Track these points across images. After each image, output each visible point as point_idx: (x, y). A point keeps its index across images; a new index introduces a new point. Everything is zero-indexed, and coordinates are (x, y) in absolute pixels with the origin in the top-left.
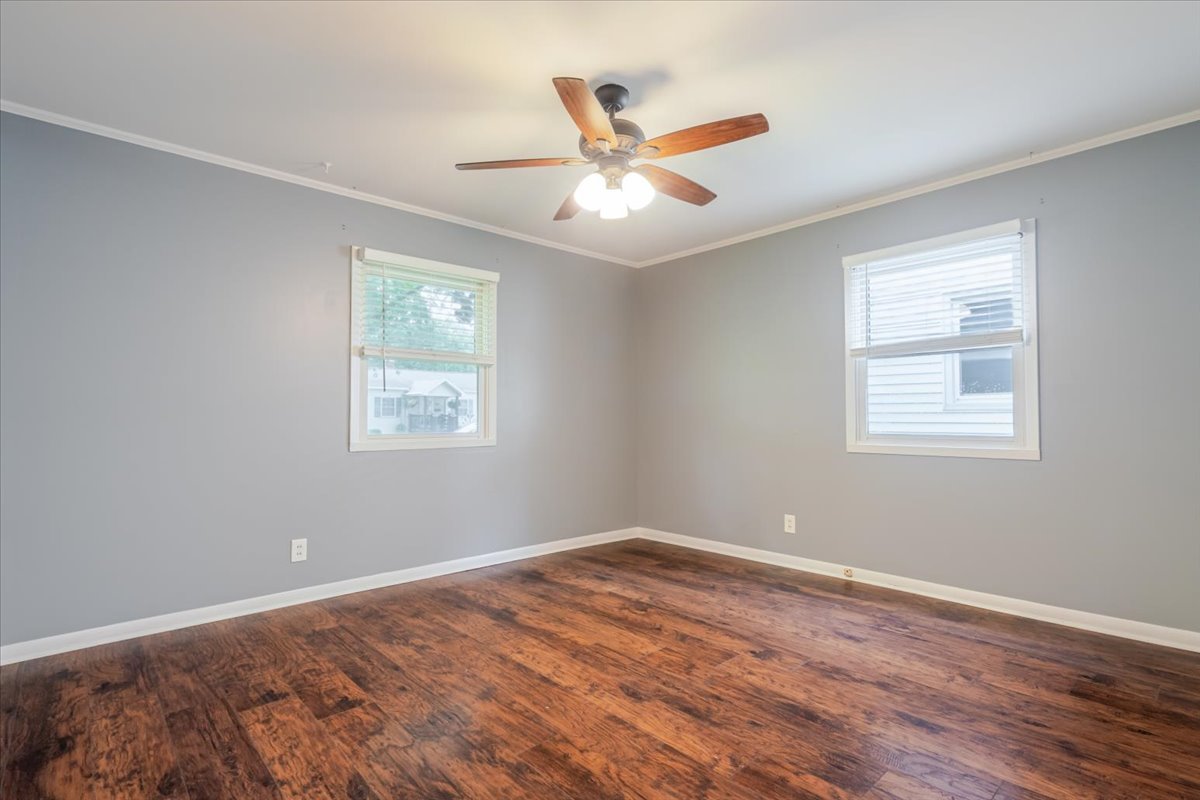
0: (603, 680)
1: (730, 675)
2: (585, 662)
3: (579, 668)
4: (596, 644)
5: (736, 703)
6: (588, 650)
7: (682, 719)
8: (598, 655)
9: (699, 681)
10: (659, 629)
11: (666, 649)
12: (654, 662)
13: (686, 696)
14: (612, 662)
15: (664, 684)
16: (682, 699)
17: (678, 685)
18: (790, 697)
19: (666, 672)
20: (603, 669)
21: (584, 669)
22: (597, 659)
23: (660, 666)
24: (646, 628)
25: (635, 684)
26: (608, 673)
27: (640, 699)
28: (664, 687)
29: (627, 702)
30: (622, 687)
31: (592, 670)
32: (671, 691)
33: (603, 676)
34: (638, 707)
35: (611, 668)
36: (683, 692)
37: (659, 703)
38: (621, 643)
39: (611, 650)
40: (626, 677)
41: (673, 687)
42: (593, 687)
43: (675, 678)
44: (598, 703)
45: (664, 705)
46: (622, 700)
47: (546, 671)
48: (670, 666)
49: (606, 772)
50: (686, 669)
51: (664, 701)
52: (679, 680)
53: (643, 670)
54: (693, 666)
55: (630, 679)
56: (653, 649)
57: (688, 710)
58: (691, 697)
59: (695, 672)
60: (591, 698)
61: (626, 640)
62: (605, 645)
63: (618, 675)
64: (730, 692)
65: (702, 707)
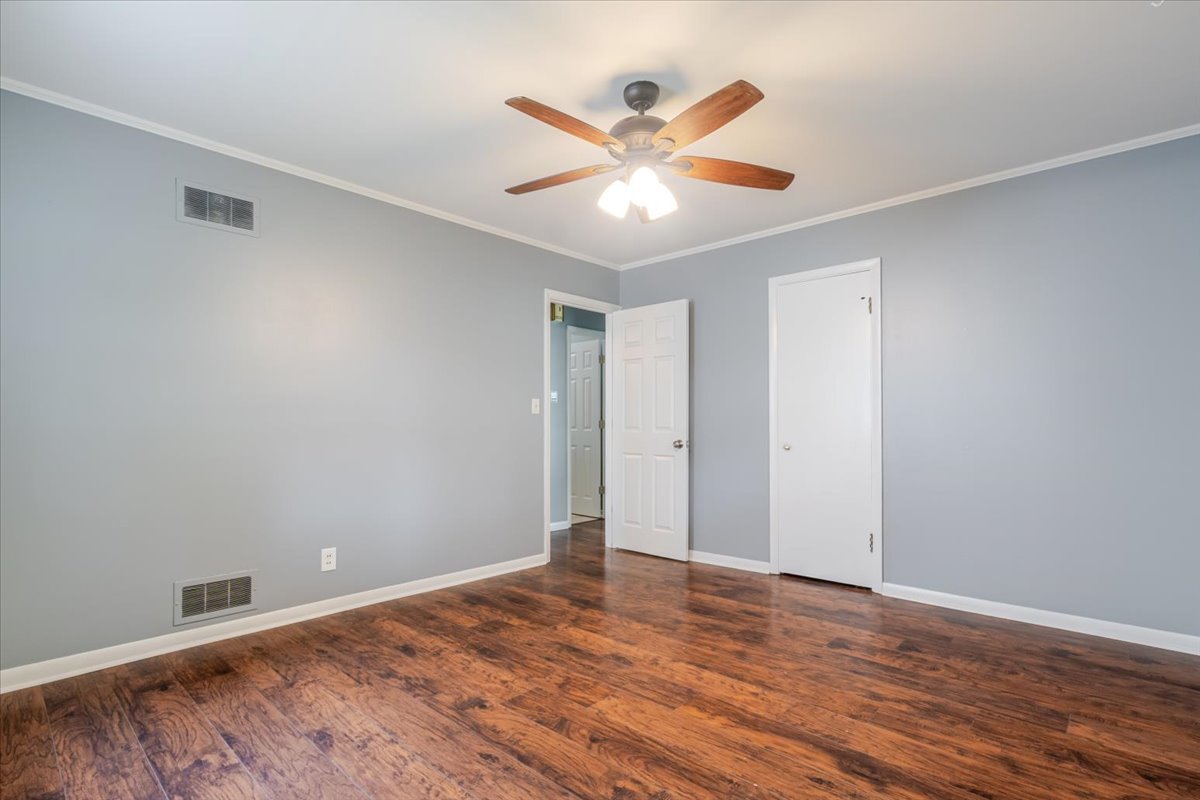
0: (649, 669)
1: (527, 679)
2: (674, 684)
3: (677, 678)
4: (674, 708)
5: (535, 657)
6: (679, 698)
7: (581, 645)
8: (665, 693)
9: (559, 672)
10: (594, 740)
11: (588, 706)
12: (601, 688)
13: (574, 659)
14: (645, 685)
15: (592, 668)
16: (578, 657)
17: (580, 668)
18: (487, 663)
19: (590, 678)
20: (652, 677)
21: (672, 677)
22: (664, 688)
23: (596, 683)
24: (613, 741)
25: (619, 666)
26: (647, 674)
27: (613, 655)
28: (593, 665)
29: (623, 653)
30: (630, 663)
31: (663, 677)
32: (586, 662)
33: (651, 672)
34: (614, 651)
35: (645, 679)
36: (576, 662)
37: (598, 654)
38: (643, 712)
39: (652, 700)
40: (628, 672)
41: (584, 666)
42: (655, 662)
43: (582, 673)
44: (646, 652)
45: (594, 653)
46: (628, 654)
47: (706, 674)
48: (585, 685)
49: (628, 623)
50: (568, 683)
51: (594, 655)
52: (578, 672)
53: (613, 679)
54: (561, 686)
55: (624, 671)
56: (603, 705)
57: (576, 650)
58: (570, 659)
59: (560, 680)
60: (654, 655)
61: (638, 716)
62: (661, 706)
63: (636, 673)
64: (535, 664)
65: (565, 653)
